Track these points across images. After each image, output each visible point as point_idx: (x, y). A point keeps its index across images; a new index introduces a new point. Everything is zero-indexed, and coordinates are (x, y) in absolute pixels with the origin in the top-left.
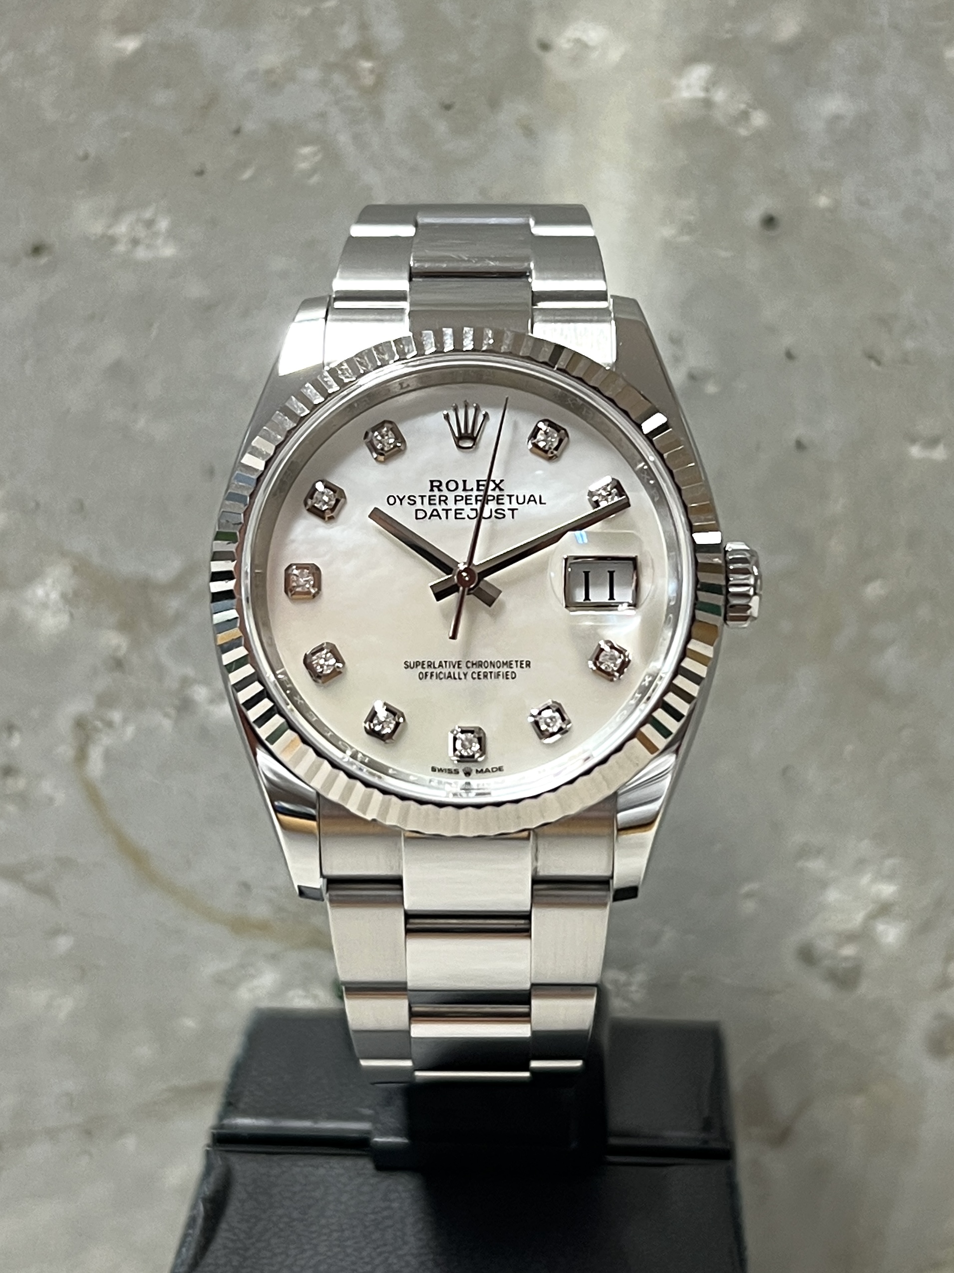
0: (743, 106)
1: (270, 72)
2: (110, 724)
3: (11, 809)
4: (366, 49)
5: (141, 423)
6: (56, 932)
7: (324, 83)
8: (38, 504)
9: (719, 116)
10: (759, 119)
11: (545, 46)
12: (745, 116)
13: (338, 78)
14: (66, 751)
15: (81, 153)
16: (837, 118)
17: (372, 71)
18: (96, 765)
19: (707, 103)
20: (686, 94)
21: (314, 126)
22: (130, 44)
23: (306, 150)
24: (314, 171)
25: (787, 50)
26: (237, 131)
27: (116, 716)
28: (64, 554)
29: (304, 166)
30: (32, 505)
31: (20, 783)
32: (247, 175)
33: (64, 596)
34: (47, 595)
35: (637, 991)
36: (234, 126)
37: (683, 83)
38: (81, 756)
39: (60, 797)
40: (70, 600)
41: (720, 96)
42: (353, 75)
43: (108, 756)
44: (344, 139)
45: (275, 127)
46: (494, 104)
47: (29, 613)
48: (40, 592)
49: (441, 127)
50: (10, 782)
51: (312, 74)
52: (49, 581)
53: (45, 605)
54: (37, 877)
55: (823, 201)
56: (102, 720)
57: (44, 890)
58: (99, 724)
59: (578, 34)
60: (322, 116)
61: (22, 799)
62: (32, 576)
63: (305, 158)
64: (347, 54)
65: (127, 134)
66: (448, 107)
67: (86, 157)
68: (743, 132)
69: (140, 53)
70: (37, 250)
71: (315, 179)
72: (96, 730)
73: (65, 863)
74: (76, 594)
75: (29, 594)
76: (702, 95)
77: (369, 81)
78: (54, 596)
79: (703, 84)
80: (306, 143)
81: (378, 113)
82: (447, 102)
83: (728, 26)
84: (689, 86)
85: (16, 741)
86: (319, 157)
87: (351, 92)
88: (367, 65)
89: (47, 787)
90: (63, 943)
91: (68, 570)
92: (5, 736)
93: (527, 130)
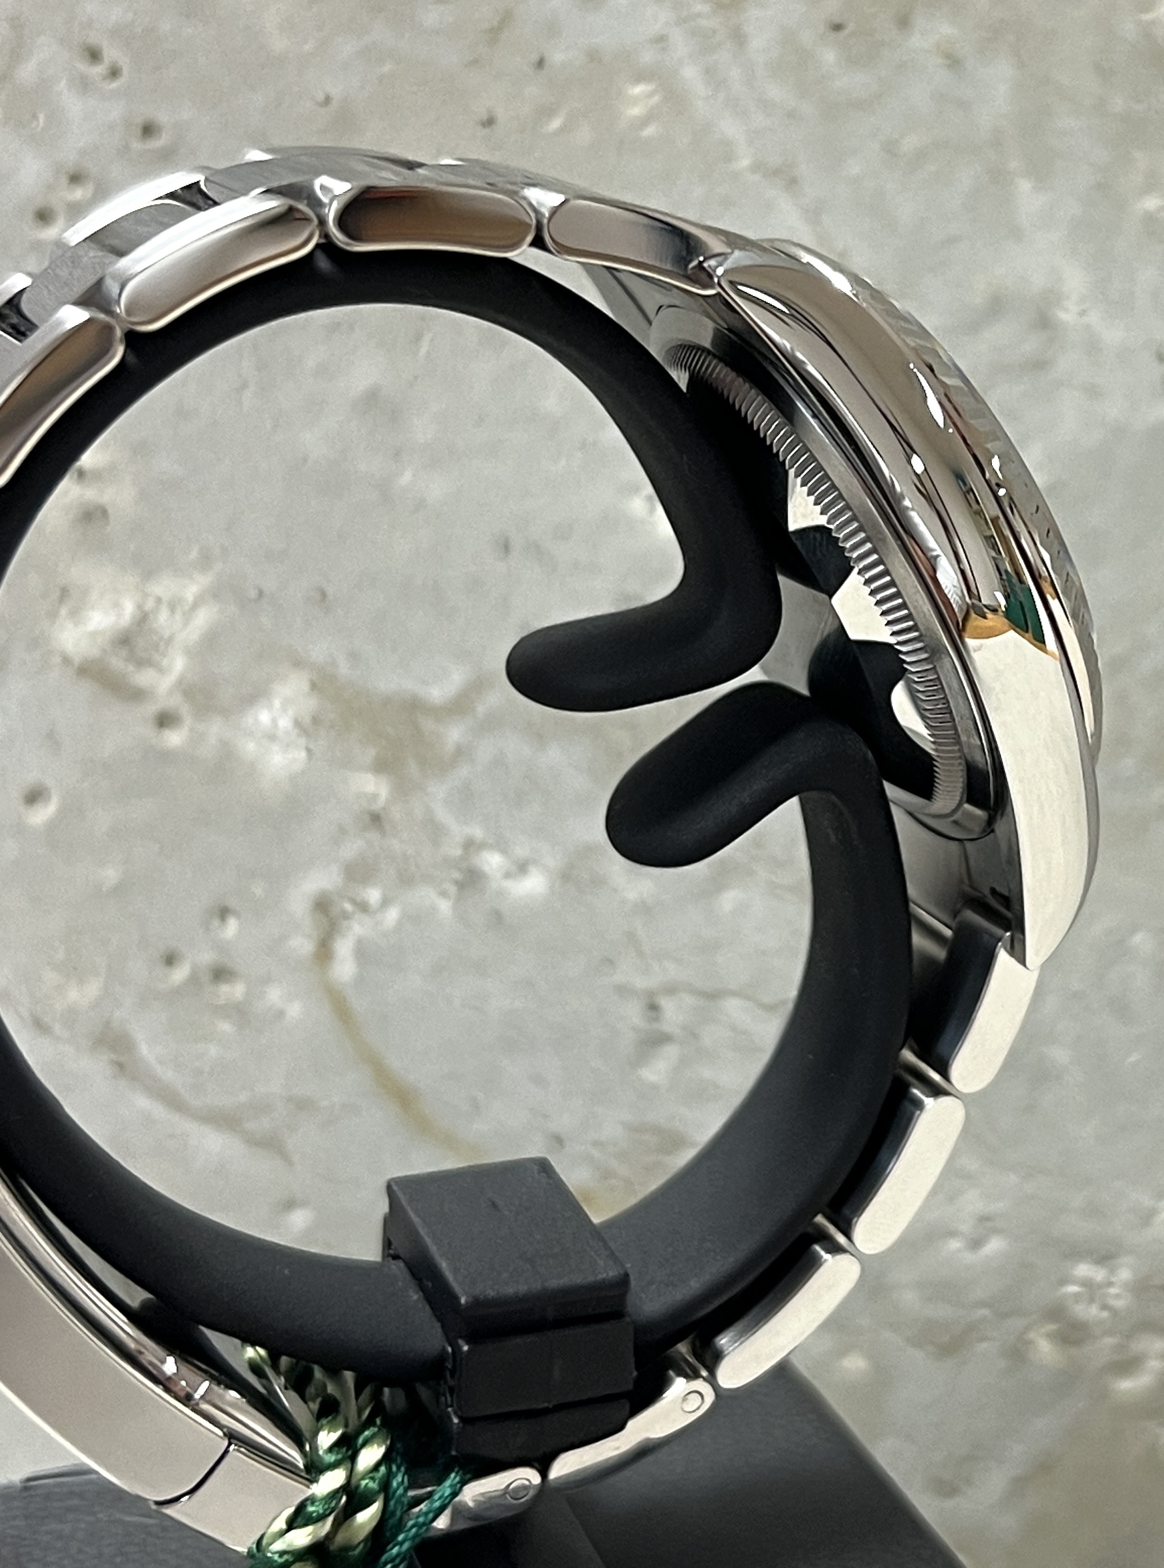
2: (363, 907)
3: (226, 1027)
5: (407, 477)
6: (290, 1205)
8: (261, 593)
14: (303, 945)
15: (321, 97)
18: (344, 967)
21: (647, 57)
23: (638, 90)
24: (645, 121)
26: (541, 63)
27: (373, 895)
28: (298, 663)
29: (636, 111)
30: (253, 594)
31: (236, 991)
32: (556, 124)
33: (297, 723)
34: (274, 721)
35: (1117, 1296)
36: (534, 57)
38: (324, 952)
39: (294, 1010)
40: (308, 728)
43: (362, 953)
44: (690, 73)
45: (594, 56)
46: (904, 22)
47: (250, 748)
48: (265, 717)
49: (829, 56)
50: (224, 988)
52: (277, 703)
53: (272, 737)
54: (260, 1125)
56: (354, 902)
57: (270, 1144)
58: (348, 907)
60: (661, 40)
61: (240, 1012)
62: (255, 696)
63: (635, 101)
65: (387, 68)
66: (838, 27)
67: (328, 100)
71: (649, 131)
72: (346, 916)
73: (303, 1105)
74: (316, 720)
75: (249, 720)
78: (285, 723)
80: (639, 79)
81: (739, 37)
82: (837, 20)
85: (232, 928)
86: (656, 99)
89: (274, 995)
90: (300, 1220)
91: (305, 686)
92: (216, 922)
93: (953, 62)
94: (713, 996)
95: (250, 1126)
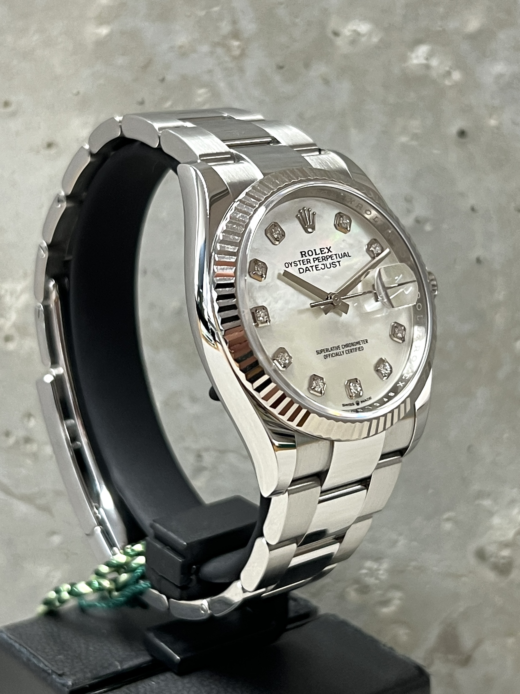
0: (447, 69)
1: (181, 47)
3: (29, 462)
4: (236, 35)
6: (53, 533)
7: (212, 53)
9: (434, 74)
10: (457, 76)
11: (336, 34)
12: (449, 74)
13: (220, 51)
15: (75, 91)
16: (500, 76)
17: (239, 47)
19: (427, 67)
20: (415, 62)
21: (206, 78)
22: (104, 31)
23: (202, 91)
24: (205, 103)
25: (473, 37)
26: (163, 80)
29: (199, 100)
31: (33, 447)
32: (168, 104)
35: (382, 575)
36: (161, 77)
37: (413, 55)
41: (434, 62)
42: (228, 49)
44: (222, 85)
45: (184, 78)
46: (307, 66)
49: (277, 78)
50: (29, 446)
51: (205, 48)
54: (41, 502)
55: (493, 122)
57: (46, 509)
59: (354, 28)
60: (210, 71)
61: (35, 456)
63: (200, 96)
64: (225, 37)
65: (102, 81)
66: (281, 67)
67: (78, 93)
68: (447, 83)
69: (110, 35)
70: (50, 145)
71: (206, 107)
76: (424, 62)
77: (237, 53)
79: (425, 56)
80: (202, 86)
81: (241, 70)
82: (281, 64)
83: (439, 23)
84: (417, 57)
85: (32, 422)
86: (209, 95)
87: (227, 59)
88: (236, 43)
90: (56, 539)
92: (26, 420)
93: (326, 82)
94: (223, 452)
95: (39, 502)
